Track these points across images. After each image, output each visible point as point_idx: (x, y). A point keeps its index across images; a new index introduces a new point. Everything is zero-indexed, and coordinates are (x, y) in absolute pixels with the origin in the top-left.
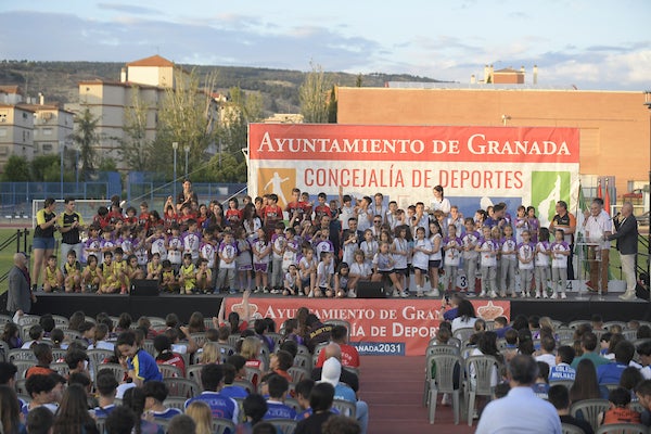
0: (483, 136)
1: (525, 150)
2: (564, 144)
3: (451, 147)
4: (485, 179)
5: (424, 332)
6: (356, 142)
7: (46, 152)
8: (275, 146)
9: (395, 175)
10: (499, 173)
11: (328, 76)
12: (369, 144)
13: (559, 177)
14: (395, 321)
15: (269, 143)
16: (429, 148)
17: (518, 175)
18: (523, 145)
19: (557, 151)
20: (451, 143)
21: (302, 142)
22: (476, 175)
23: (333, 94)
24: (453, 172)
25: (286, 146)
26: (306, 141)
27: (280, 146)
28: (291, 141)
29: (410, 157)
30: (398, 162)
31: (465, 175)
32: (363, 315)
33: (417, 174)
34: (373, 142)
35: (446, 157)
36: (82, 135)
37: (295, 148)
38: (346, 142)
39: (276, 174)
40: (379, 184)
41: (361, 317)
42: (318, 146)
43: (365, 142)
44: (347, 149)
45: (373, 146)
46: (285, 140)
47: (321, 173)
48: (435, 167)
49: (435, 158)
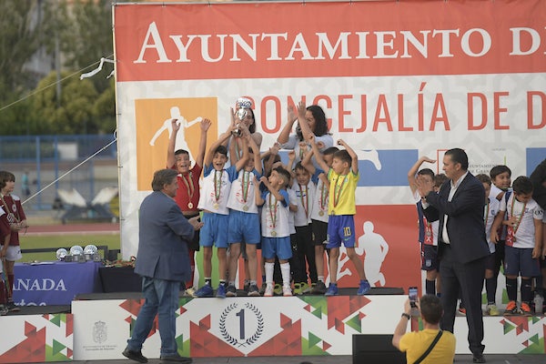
6: (344, 37)
8: (172, 51)
9: (429, 104)
12: (371, 42)
15: (158, 45)
16: (502, 42)
21: (229, 42)
25: (195, 49)
26: (237, 38)
27: (183, 50)
28: (205, 39)
29: (461, 65)
30: (434, 77)
33: (477, 102)
34: (380, 35)
37: (213, 51)
38: (323, 37)
39: (175, 111)
40: (395, 122)
42: (264, 47)
43: (362, 36)
44: (325, 52)
45: (381, 44)
46: (192, 37)
47: (271, 104)
48: (516, 84)
49: (516, 65)
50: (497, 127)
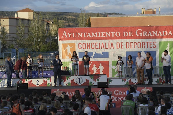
0: (141, 30)
1: (156, 34)
2: (170, 32)
3: (130, 34)
4: (142, 45)
5: (122, 99)
6: (96, 33)
8: (68, 36)
9: (110, 44)
10: (147, 42)
11: (87, 14)
12: (101, 34)
13: (169, 44)
15: (66, 35)
16: (122, 34)
17: (154, 43)
18: (156, 32)
19: (168, 34)
20: (130, 32)
21: (77, 34)
22: (139, 43)
23: (89, 20)
24: (131, 43)
26: (79, 33)
27: (70, 36)
28: (73, 34)
29: (115, 38)
30: (111, 40)
31: (135, 44)
33: (118, 44)
34: (102, 33)
35: (128, 38)
36: (2, 36)
37: (75, 36)
38: (93, 33)
39: (68, 45)
40: (105, 47)
42: (83, 35)
43: (99, 33)
44: (93, 36)
45: (102, 34)
46: (71, 33)
47: (84, 44)
48: (124, 41)
49: (124, 38)
50: (121, 48)
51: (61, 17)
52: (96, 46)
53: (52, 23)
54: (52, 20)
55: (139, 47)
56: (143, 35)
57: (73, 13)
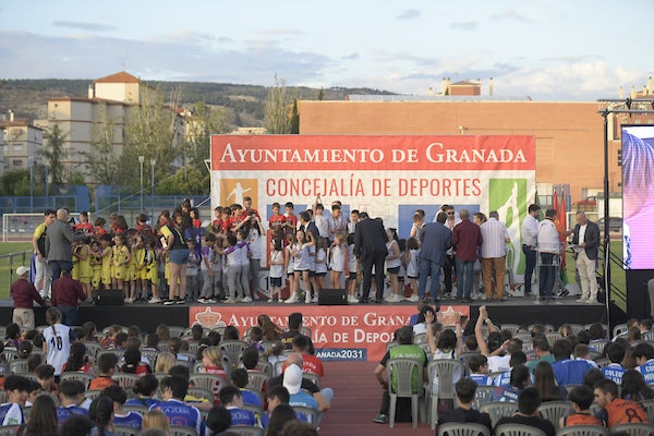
1: (482, 158)
2: (520, 152)
3: (410, 155)
4: (444, 187)
5: (385, 337)
6: (316, 152)
7: (17, 167)
8: (237, 157)
9: (355, 184)
10: (457, 181)
11: (291, 90)
12: (329, 154)
13: (516, 184)
14: (357, 327)
15: (231, 154)
16: (388, 157)
17: (476, 182)
18: (481, 153)
19: (514, 158)
20: (410, 152)
21: (264, 153)
22: (435, 183)
23: (295, 108)
24: (412, 180)
25: (248, 156)
26: (268, 152)
27: (242, 157)
28: (253, 152)
29: (369, 166)
30: (358, 171)
31: (424, 184)
32: (326, 321)
33: (377, 183)
34: (333, 151)
35: (406, 166)
36: (51, 150)
37: (257, 158)
38: (307, 152)
39: (238, 185)
40: (339, 192)
41: (323, 324)
42: (280, 156)
43: (325, 152)
44: (308, 159)
45: (334, 156)
46: (246, 151)
47: (283, 183)
48: (394, 176)
49: (393, 167)
50: (386, 194)
51: (216, 97)
52: (315, 187)
53: (189, 114)
54: (191, 106)
55: (435, 192)
56: (445, 158)
57: (251, 86)
